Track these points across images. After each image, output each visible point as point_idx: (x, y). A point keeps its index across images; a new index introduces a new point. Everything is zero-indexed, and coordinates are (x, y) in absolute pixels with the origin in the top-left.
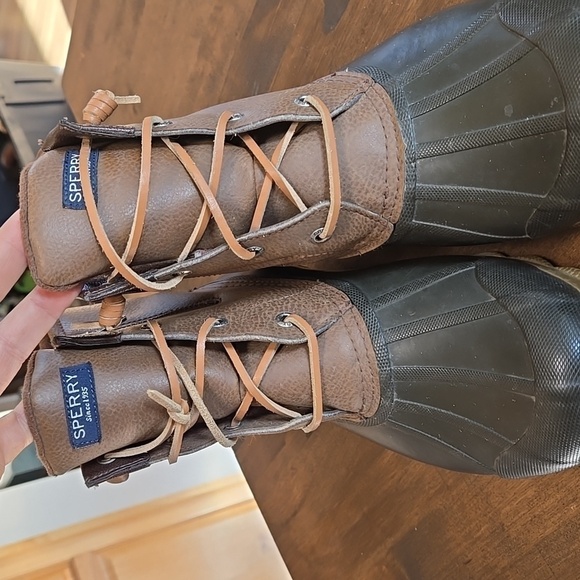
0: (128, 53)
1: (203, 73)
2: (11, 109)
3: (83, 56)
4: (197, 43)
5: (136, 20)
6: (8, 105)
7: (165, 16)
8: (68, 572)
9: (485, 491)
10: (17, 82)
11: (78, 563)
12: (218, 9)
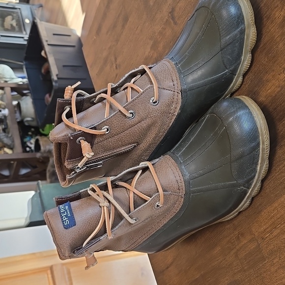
0: (117, 41)
1: (152, 57)
2: (50, 47)
3: (95, 38)
4: (151, 42)
5: (123, 26)
6: (48, 45)
7: (137, 28)
8: (49, 272)
9: (263, 275)
10: (54, 34)
11: (54, 268)
12: (164, 29)
